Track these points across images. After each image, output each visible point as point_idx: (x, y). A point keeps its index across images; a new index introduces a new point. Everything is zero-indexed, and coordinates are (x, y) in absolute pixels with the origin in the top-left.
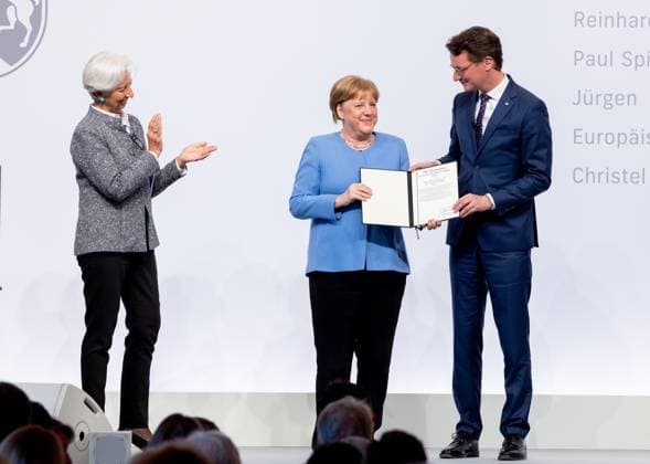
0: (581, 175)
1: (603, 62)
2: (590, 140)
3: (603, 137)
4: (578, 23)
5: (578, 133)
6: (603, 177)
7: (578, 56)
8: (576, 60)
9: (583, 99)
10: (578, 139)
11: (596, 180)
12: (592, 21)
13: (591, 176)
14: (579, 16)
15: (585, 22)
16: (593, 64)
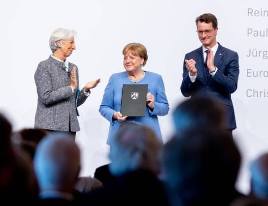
0: (250, 93)
1: (262, 34)
2: (255, 75)
3: (262, 74)
4: (250, 14)
5: (249, 71)
6: (262, 94)
7: (249, 31)
8: (248, 33)
9: (252, 54)
10: (249, 75)
11: (259, 96)
12: (256, 13)
13: (256, 93)
14: (250, 11)
15: (253, 13)
16: (257, 35)
